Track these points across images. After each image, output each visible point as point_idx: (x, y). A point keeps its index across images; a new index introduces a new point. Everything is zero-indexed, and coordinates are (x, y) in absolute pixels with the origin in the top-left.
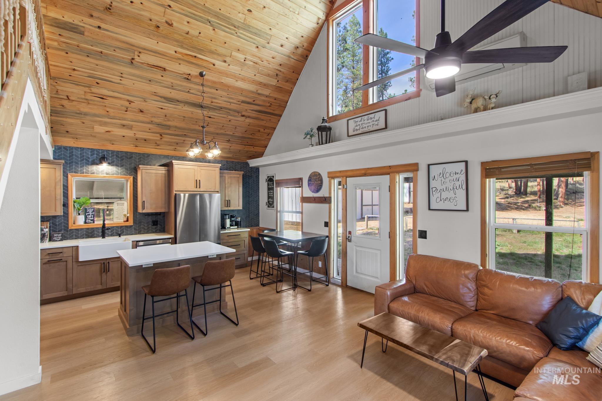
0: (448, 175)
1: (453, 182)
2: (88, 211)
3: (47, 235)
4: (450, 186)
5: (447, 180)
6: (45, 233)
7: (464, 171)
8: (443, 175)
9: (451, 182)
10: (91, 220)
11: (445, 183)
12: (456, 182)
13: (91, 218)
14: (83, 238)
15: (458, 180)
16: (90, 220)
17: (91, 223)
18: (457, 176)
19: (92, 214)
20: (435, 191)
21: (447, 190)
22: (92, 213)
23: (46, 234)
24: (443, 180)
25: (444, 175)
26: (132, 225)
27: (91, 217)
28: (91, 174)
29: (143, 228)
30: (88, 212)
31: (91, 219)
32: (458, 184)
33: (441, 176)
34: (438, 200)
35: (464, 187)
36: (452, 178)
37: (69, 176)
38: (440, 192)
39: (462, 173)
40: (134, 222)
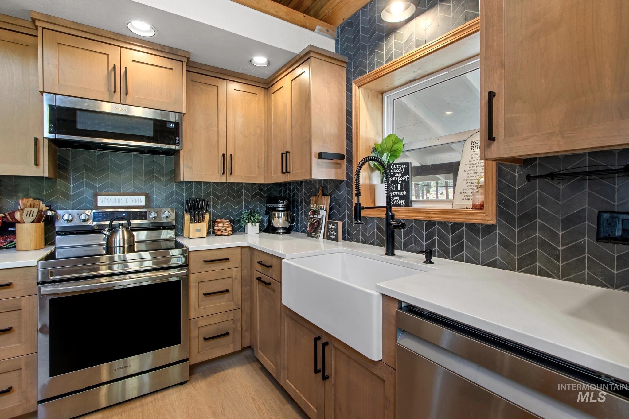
2: (393, 171)
3: (322, 223)
6: (320, 219)
10: (401, 198)
13: (401, 190)
14: (373, 244)
16: (397, 198)
17: (399, 205)
19: (402, 181)
22: (402, 176)
23: (321, 221)
26: (494, 222)
27: (401, 188)
28: (386, 63)
29: (543, 244)
30: (393, 175)
31: (400, 194)
37: (354, 86)
40: (500, 213)
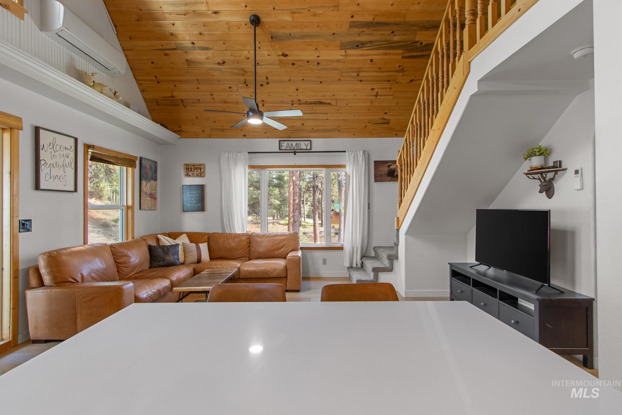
0: (58, 148)
1: (63, 159)
4: (60, 161)
5: (57, 154)
7: (73, 148)
8: (52, 145)
9: (61, 157)
11: (55, 157)
12: (65, 159)
15: (68, 157)
18: (67, 152)
20: (45, 165)
21: (57, 166)
24: (53, 153)
25: (54, 147)
32: (67, 161)
33: (51, 146)
34: (48, 177)
35: (73, 165)
36: (62, 153)
38: (50, 168)
39: (72, 150)
